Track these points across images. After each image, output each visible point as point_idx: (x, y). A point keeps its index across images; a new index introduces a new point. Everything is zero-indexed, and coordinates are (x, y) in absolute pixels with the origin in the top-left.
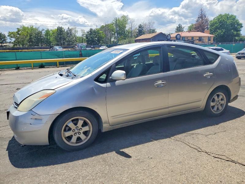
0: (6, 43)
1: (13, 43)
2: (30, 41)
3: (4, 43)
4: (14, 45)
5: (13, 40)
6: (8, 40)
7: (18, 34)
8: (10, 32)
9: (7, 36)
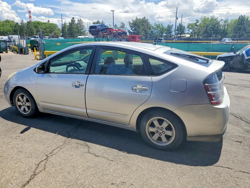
0: (184, 34)
1: (189, 34)
2: (206, 32)
3: (182, 34)
4: (190, 36)
5: (191, 31)
6: (186, 32)
7: (196, 25)
8: (189, 24)
9: (186, 28)
